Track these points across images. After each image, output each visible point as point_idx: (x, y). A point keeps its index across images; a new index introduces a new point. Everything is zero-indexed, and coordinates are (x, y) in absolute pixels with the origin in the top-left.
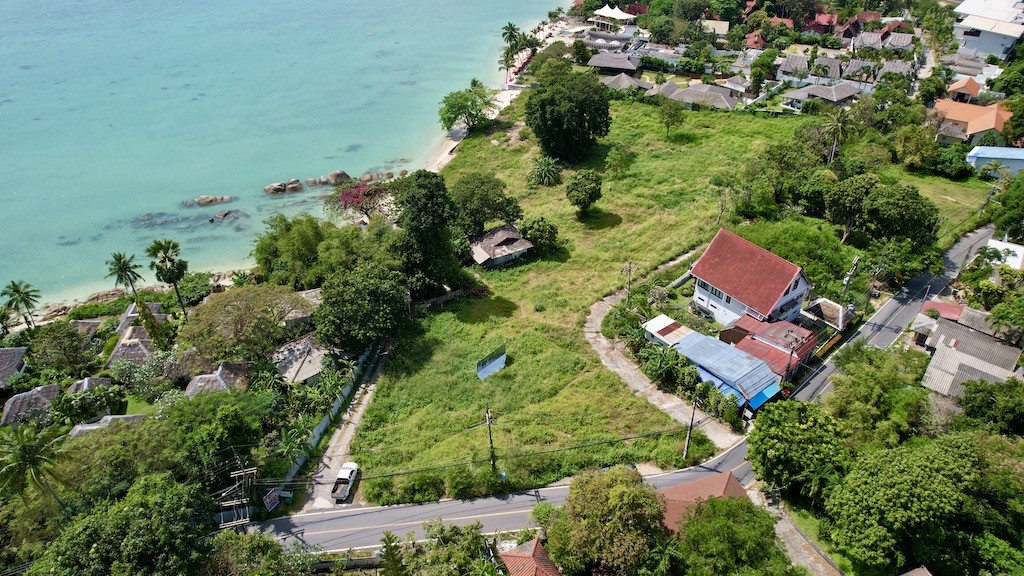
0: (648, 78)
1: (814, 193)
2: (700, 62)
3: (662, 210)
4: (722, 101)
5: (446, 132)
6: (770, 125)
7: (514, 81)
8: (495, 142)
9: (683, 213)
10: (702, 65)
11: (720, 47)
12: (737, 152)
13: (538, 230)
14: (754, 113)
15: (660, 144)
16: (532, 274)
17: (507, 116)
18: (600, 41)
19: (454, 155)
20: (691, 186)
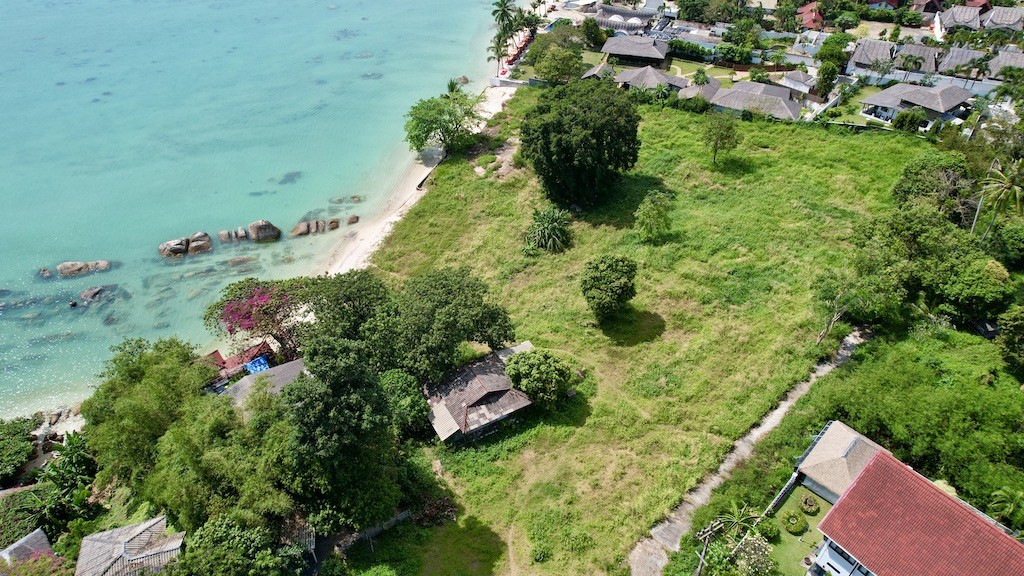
0: (679, 70)
1: (970, 298)
2: (746, 49)
3: (724, 307)
4: (782, 108)
5: (415, 153)
6: (853, 148)
7: (509, 74)
8: (480, 171)
9: (758, 316)
10: (748, 53)
11: (768, 26)
12: (817, 194)
13: (539, 380)
14: (827, 126)
15: (706, 176)
16: (529, 454)
17: (498, 128)
18: (615, 19)
19: (425, 191)
20: (760, 259)
